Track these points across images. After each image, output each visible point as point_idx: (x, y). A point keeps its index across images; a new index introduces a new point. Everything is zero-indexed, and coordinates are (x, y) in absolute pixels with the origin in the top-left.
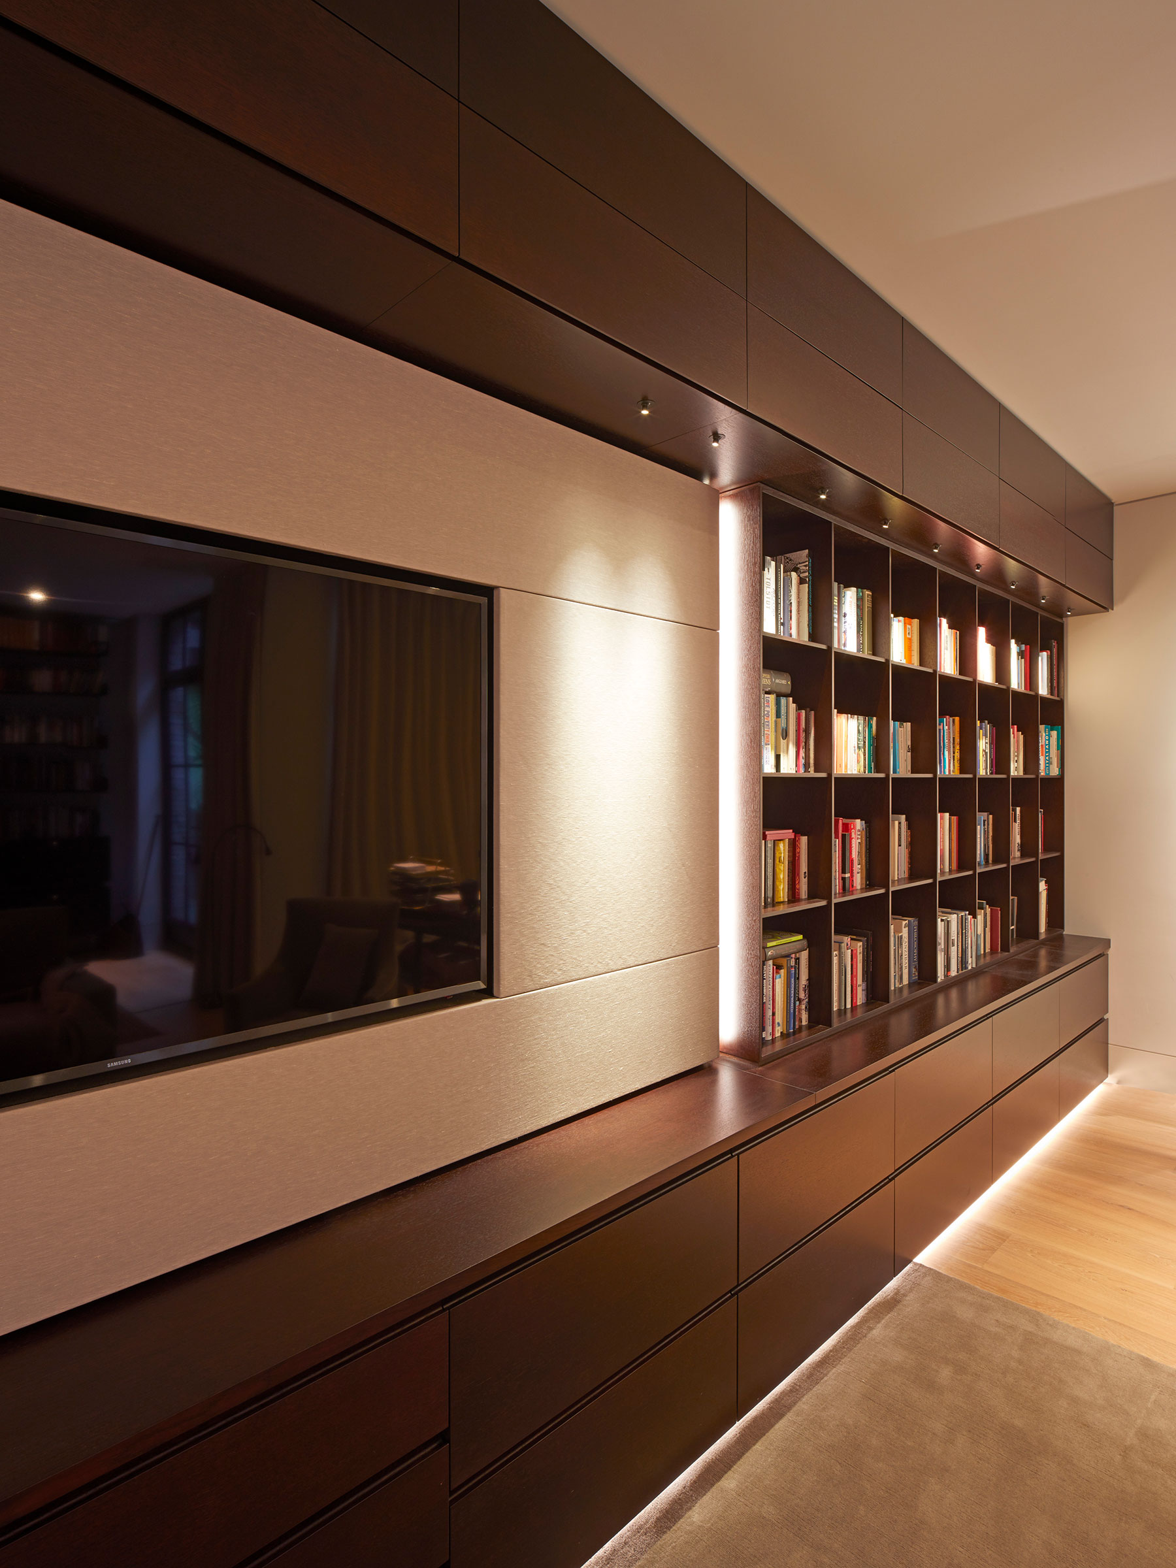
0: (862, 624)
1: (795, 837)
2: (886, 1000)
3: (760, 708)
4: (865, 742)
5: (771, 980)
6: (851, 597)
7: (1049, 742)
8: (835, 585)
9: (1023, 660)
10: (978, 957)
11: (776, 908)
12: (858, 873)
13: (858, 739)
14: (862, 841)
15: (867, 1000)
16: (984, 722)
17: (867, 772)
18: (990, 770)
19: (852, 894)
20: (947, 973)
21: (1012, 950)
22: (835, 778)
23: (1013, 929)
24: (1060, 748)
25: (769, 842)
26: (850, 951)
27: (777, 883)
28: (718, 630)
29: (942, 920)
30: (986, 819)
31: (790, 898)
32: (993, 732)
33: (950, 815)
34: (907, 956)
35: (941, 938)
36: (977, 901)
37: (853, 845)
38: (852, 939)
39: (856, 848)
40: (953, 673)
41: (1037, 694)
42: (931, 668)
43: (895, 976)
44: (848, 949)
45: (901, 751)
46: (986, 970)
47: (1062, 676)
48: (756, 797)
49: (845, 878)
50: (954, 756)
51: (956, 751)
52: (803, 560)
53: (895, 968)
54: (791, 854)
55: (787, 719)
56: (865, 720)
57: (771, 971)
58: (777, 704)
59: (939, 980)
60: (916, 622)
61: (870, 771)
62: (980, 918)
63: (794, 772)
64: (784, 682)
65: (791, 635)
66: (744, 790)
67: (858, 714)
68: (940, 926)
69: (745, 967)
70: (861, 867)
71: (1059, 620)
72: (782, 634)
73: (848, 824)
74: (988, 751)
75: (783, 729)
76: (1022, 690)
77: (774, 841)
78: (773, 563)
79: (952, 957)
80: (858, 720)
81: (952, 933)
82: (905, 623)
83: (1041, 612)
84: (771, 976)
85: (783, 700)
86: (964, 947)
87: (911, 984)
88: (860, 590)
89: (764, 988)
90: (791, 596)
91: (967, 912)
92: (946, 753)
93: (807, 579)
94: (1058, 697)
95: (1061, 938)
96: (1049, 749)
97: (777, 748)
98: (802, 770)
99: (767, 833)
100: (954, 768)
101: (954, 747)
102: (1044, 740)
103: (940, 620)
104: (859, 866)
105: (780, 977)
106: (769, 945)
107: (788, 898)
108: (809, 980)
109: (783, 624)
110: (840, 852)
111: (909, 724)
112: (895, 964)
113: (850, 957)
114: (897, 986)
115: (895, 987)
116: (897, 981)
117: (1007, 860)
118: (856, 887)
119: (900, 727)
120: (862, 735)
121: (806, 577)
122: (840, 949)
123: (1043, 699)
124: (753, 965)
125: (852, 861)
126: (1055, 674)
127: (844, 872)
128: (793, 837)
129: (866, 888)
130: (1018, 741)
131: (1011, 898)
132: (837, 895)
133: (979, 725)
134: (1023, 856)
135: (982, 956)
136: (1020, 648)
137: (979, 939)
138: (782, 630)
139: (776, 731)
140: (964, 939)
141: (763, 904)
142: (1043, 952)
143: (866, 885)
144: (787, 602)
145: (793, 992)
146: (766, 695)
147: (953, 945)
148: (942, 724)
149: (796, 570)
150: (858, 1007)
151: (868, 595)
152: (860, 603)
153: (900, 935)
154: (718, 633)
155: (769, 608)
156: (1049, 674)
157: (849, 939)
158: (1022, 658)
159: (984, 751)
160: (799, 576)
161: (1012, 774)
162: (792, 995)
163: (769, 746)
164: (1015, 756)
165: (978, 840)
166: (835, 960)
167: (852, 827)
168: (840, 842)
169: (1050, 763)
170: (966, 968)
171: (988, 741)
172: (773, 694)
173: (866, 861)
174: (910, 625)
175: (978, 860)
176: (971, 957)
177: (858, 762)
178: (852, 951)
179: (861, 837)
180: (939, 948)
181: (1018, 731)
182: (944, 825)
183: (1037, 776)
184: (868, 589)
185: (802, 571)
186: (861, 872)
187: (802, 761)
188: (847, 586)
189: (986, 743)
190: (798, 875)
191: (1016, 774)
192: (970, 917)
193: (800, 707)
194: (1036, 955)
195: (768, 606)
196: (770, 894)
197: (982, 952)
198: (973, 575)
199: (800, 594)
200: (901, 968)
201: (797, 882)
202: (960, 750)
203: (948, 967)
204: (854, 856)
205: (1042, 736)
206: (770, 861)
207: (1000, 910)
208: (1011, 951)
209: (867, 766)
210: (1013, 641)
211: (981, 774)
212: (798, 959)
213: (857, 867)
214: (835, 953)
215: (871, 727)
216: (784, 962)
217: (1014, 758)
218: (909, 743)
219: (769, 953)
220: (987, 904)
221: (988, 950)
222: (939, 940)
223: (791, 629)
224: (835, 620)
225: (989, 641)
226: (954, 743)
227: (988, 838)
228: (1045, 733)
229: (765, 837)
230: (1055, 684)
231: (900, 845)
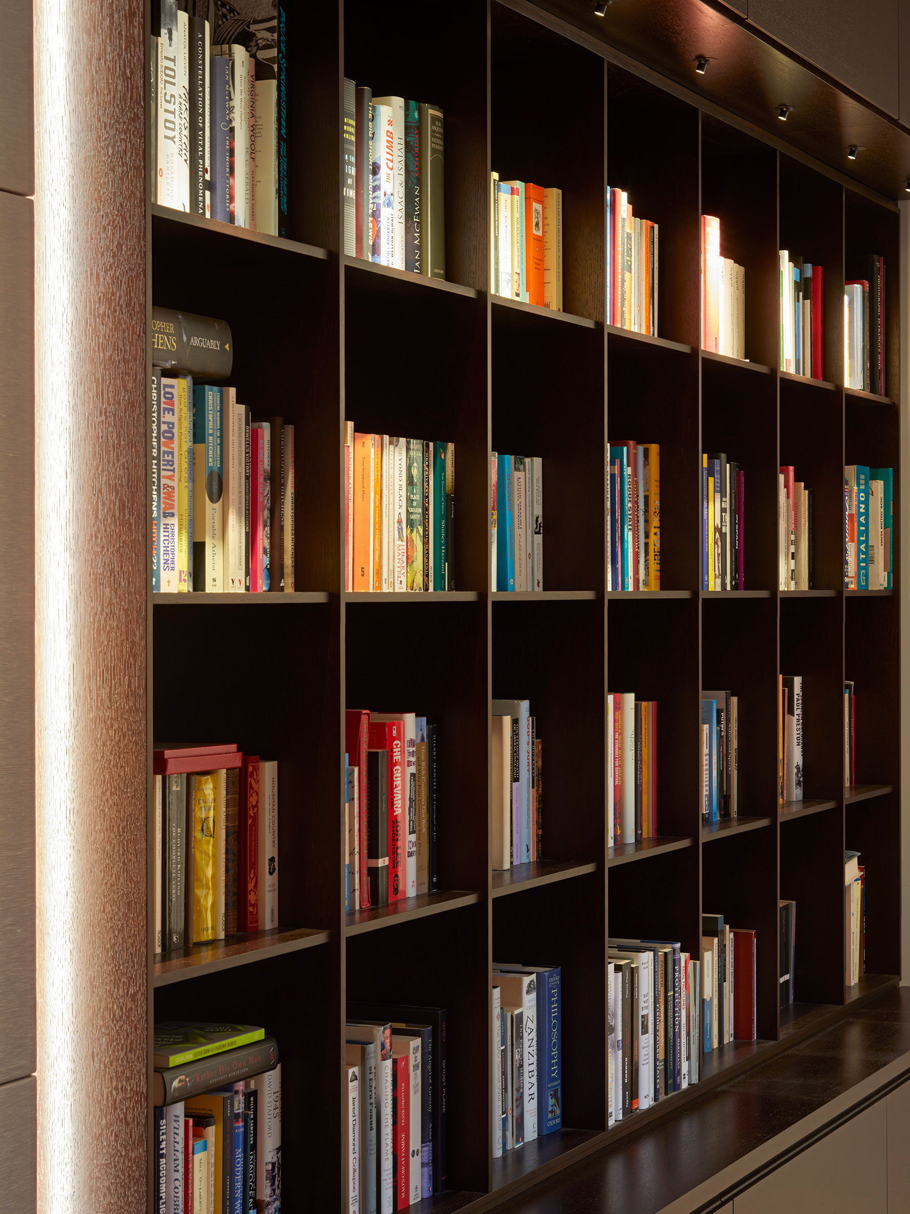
0: (420, 196)
1: (245, 763)
2: (483, 1186)
3: (147, 414)
4: (425, 510)
5: (181, 1156)
6: (390, 123)
7: (867, 508)
8: (349, 88)
9: (808, 302)
10: (703, 1057)
11: (193, 959)
12: (410, 855)
13: (409, 501)
14: (419, 770)
15: (435, 1189)
16: (719, 458)
17: (431, 589)
18: (732, 578)
19: (395, 911)
20: (631, 1104)
21: (783, 1034)
22: (347, 604)
23: (787, 982)
24: (891, 525)
25: (174, 778)
26: (389, 1063)
27: (199, 892)
28: (32, 193)
29: (618, 968)
30: (724, 706)
31: (233, 931)
32: (738, 482)
33: (636, 699)
34: (534, 1067)
35: (615, 1015)
36: (702, 915)
37: (398, 782)
38: (395, 1032)
39: (403, 790)
40: (644, 332)
41: (839, 388)
42: (588, 317)
43: (505, 1121)
44: (384, 1058)
45: (517, 532)
46: (723, 1088)
47: (896, 347)
48: (134, 656)
49: (376, 869)
50: (646, 545)
51: (653, 531)
52: (264, 15)
53: (504, 1101)
54: (234, 810)
55: (221, 445)
56: (426, 450)
57: (181, 1131)
58: (194, 405)
59: (611, 1122)
60: (554, 195)
61: (439, 586)
62: (709, 958)
63: (243, 591)
64: (213, 344)
65: (231, 217)
66: (104, 637)
67: (409, 435)
68: (614, 983)
69: (108, 1126)
70: (418, 838)
71: (889, 206)
72: (208, 215)
73: (382, 726)
74: (727, 530)
75: (211, 474)
76: (806, 376)
77: (189, 775)
78: (183, 17)
79: (641, 1062)
80: (408, 449)
81: (642, 999)
82: (527, 198)
83: (848, 185)
84: (180, 1147)
85: (212, 395)
86: (671, 1034)
87: (543, 1139)
88: (413, 103)
89: (163, 1180)
90: (231, 109)
91: (678, 945)
92: (629, 536)
93: (276, 67)
94: (886, 396)
95: (893, 996)
96: (866, 525)
97: (195, 525)
98: (263, 585)
99: (168, 753)
100: (647, 574)
101: (646, 521)
102: (855, 503)
103: (613, 194)
104: (413, 838)
105: (205, 1148)
106: (175, 1060)
107: (226, 930)
108: (283, 1149)
109: (210, 186)
110: (364, 801)
111: (538, 461)
112: (505, 1089)
113: (389, 1078)
114: (509, 1147)
115: (505, 1150)
116: (509, 1133)
117: (771, 810)
118: (404, 892)
119: (517, 469)
120: (418, 490)
121: (272, 60)
122: (363, 1060)
123: (853, 399)
124: (129, 1117)
125: (393, 823)
126: (880, 338)
127: (373, 853)
128: (238, 763)
129: (430, 894)
130: (796, 506)
131: (781, 903)
132: (357, 915)
133: (705, 465)
134: (808, 798)
135: (716, 1053)
136: (801, 273)
137: (707, 1012)
138: (208, 201)
139: (193, 478)
140: (670, 1014)
141: (158, 950)
142: (854, 1036)
143: (431, 885)
144: (222, 126)
145: (239, 1185)
146: (165, 381)
147: (645, 1032)
148: (617, 461)
149: (245, 39)
150: (411, 1208)
151: (434, 118)
152: (413, 139)
153: (516, 1012)
154: (32, 202)
155: (172, 139)
156: (867, 339)
157: (388, 1032)
158: (805, 298)
159: (718, 530)
160: (253, 56)
161: (782, 587)
162: (239, 1194)
163: (175, 521)
164: (789, 543)
165: (705, 760)
166: (353, 1091)
167: (394, 732)
168: (364, 774)
169: (869, 560)
170: (677, 1086)
171: (727, 505)
172: (184, 376)
173: (430, 821)
174: (541, 202)
175: (704, 810)
176: (688, 1058)
177: (409, 560)
178: (395, 1062)
179: (418, 759)
180: (610, 1039)
181: (797, 480)
182: (622, 725)
183: (840, 593)
184: (434, 103)
185: (261, 43)
186: (419, 853)
187: (264, 560)
188: (383, 91)
189: (723, 510)
190: (255, 866)
191: (792, 588)
192: (684, 956)
193: (256, 415)
194: (837, 1043)
195: (170, 134)
196: (177, 922)
197: (716, 1045)
198: (691, 82)
199: (258, 104)
200: (521, 1098)
201: (251, 886)
202: (662, 527)
203: (631, 1088)
204: (398, 811)
205: (851, 492)
206: (177, 831)
207: (757, 936)
208: (782, 1036)
209: (431, 572)
210: (785, 254)
211: (711, 588)
212: (255, 1093)
213: (408, 840)
214: (351, 1071)
215: (443, 469)
216: (213, 1105)
217: (788, 548)
218: (538, 511)
219: (175, 1084)
220: (726, 923)
221: (728, 1038)
222: (610, 1020)
223: (232, 199)
224: (350, 181)
225: (727, 251)
226: (646, 511)
227: (728, 754)
228: (858, 484)
229: (160, 766)
230: (880, 365)
231: (515, 779)
